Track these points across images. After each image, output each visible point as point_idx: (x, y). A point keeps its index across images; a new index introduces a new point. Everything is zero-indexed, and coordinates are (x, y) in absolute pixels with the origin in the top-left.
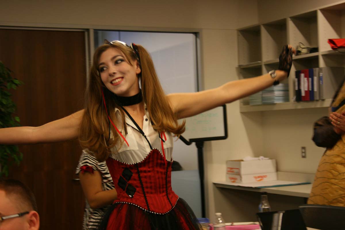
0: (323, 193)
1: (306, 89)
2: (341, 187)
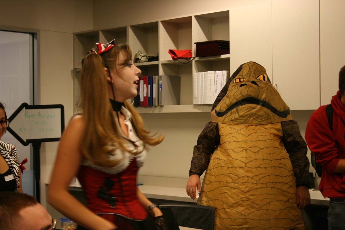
0: (222, 197)
1: (145, 95)
2: (241, 191)
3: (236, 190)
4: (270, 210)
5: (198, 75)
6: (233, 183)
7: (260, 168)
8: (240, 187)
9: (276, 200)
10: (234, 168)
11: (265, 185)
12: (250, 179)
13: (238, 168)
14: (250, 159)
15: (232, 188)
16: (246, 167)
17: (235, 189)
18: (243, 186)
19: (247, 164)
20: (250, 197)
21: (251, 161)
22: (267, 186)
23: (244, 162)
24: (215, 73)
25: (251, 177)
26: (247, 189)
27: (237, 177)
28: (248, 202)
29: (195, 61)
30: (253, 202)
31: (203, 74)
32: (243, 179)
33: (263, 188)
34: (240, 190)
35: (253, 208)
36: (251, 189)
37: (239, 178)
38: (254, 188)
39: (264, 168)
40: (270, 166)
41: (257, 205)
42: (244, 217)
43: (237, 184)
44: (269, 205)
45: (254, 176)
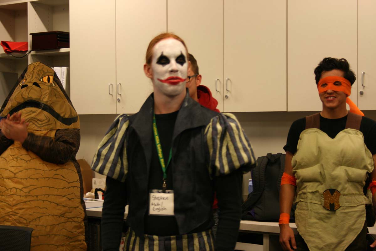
2: (8, 204)
4: (40, 225)
7: (32, 178)
8: (8, 199)
9: (48, 214)
10: (3, 179)
11: (35, 198)
12: (18, 190)
13: (6, 179)
14: (21, 169)
16: (15, 178)
17: (2, 202)
18: (11, 199)
19: (17, 175)
20: (18, 211)
21: (21, 171)
22: (39, 199)
23: (13, 172)
25: (20, 189)
26: (14, 202)
28: (16, 216)
29: (32, 55)
30: (20, 217)
32: (11, 191)
33: (32, 201)
34: (6, 203)
35: (20, 223)
36: (19, 202)
37: (7, 190)
38: (23, 201)
39: (36, 179)
40: (43, 177)
41: (25, 219)
43: (4, 196)
44: (39, 219)
45: (23, 188)
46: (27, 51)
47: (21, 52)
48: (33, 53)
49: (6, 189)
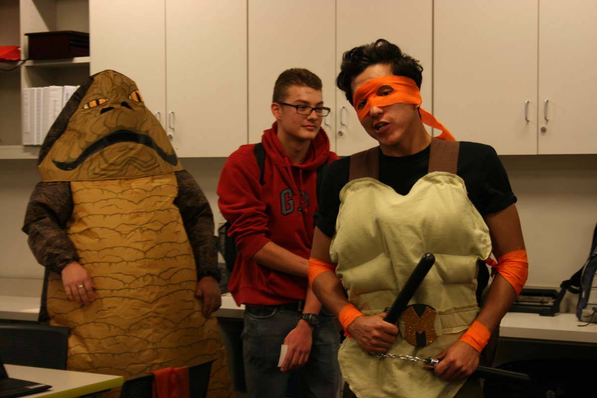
2: (143, 301)
3: (132, 301)
5: (32, 92)
6: (126, 288)
7: (168, 257)
8: (141, 294)
10: (124, 262)
11: (178, 287)
12: (155, 278)
13: (132, 262)
14: (151, 244)
15: (124, 298)
16: (146, 258)
17: (131, 299)
18: (146, 293)
19: (148, 253)
20: (160, 310)
21: (153, 247)
22: (182, 288)
23: (142, 249)
24: (63, 89)
25: (157, 274)
26: (153, 297)
27: (133, 278)
28: (158, 319)
29: (27, 67)
30: (165, 319)
31: (40, 90)
32: (144, 281)
33: (175, 291)
34: (140, 300)
35: (166, 327)
36: (159, 296)
37: (137, 279)
38: (165, 294)
39: (173, 258)
40: (180, 253)
42: (154, 346)
43: (134, 289)
44: (189, 319)
45: (161, 273)
46: (19, 60)
47: (10, 62)
48: (29, 63)
49: (136, 277)
